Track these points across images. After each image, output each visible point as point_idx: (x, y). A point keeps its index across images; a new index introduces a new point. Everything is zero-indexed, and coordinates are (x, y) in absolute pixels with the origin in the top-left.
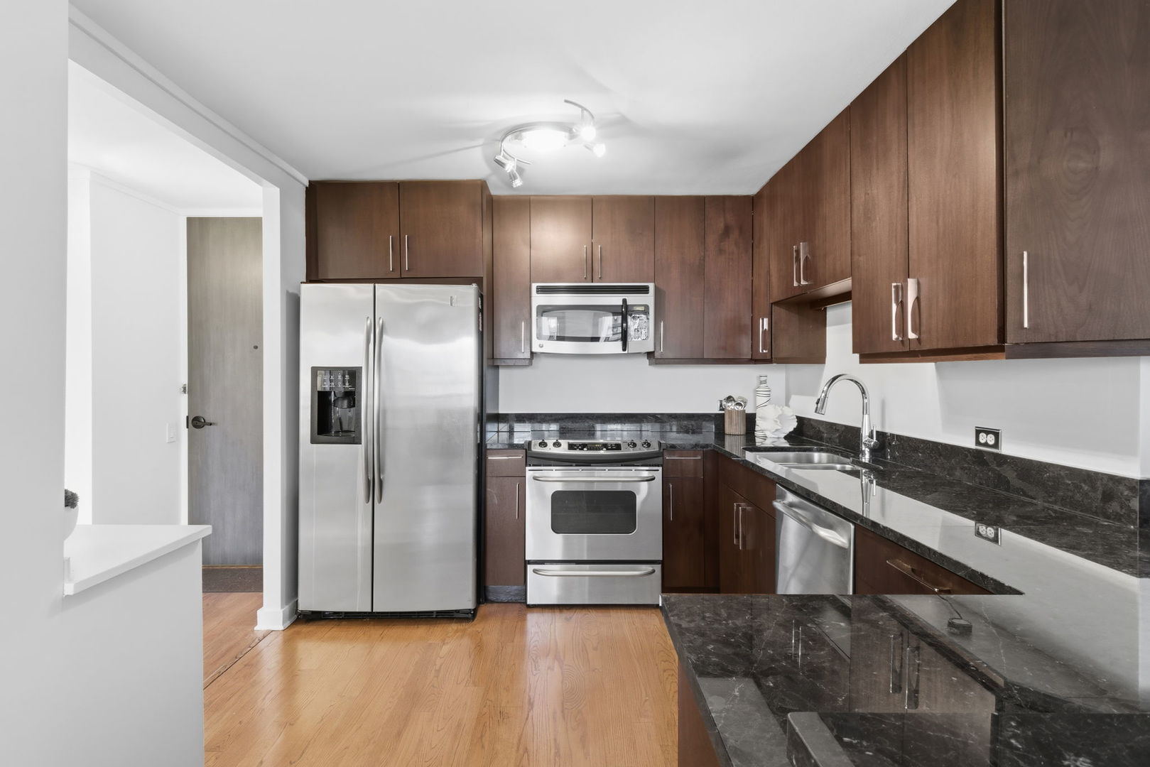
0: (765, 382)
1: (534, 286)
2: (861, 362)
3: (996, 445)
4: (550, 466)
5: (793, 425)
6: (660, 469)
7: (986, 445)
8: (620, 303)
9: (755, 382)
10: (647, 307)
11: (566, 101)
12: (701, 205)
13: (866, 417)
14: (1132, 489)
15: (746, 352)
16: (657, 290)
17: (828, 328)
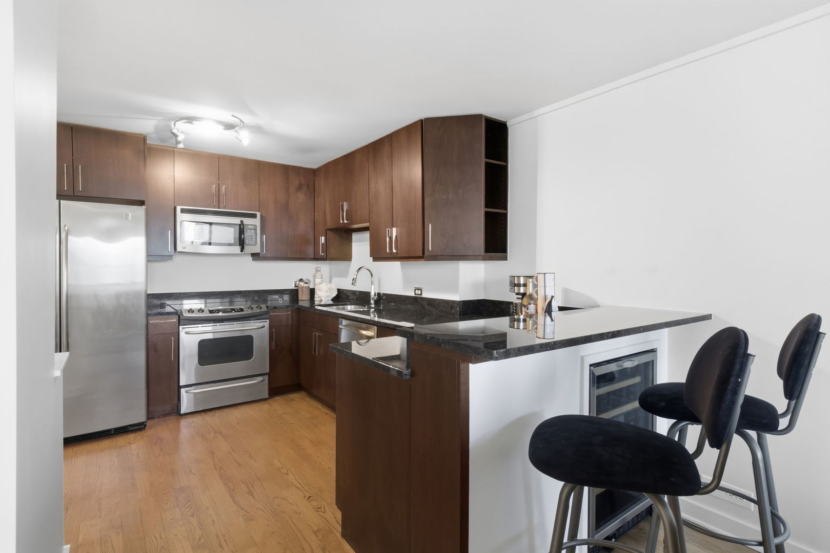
0: (320, 271)
1: (179, 208)
2: (373, 261)
3: (421, 294)
4: (196, 324)
5: (335, 294)
6: (268, 320)
7: (418, 294)
8: (239, 223)
9: (313, 271)
10: (255, 226)
11: (233, 116)
12: (287, 170)
13: (373, 286)
14: (457, 304)
15: (312, 255)
16: (262, 217)
17: (353, 244)
